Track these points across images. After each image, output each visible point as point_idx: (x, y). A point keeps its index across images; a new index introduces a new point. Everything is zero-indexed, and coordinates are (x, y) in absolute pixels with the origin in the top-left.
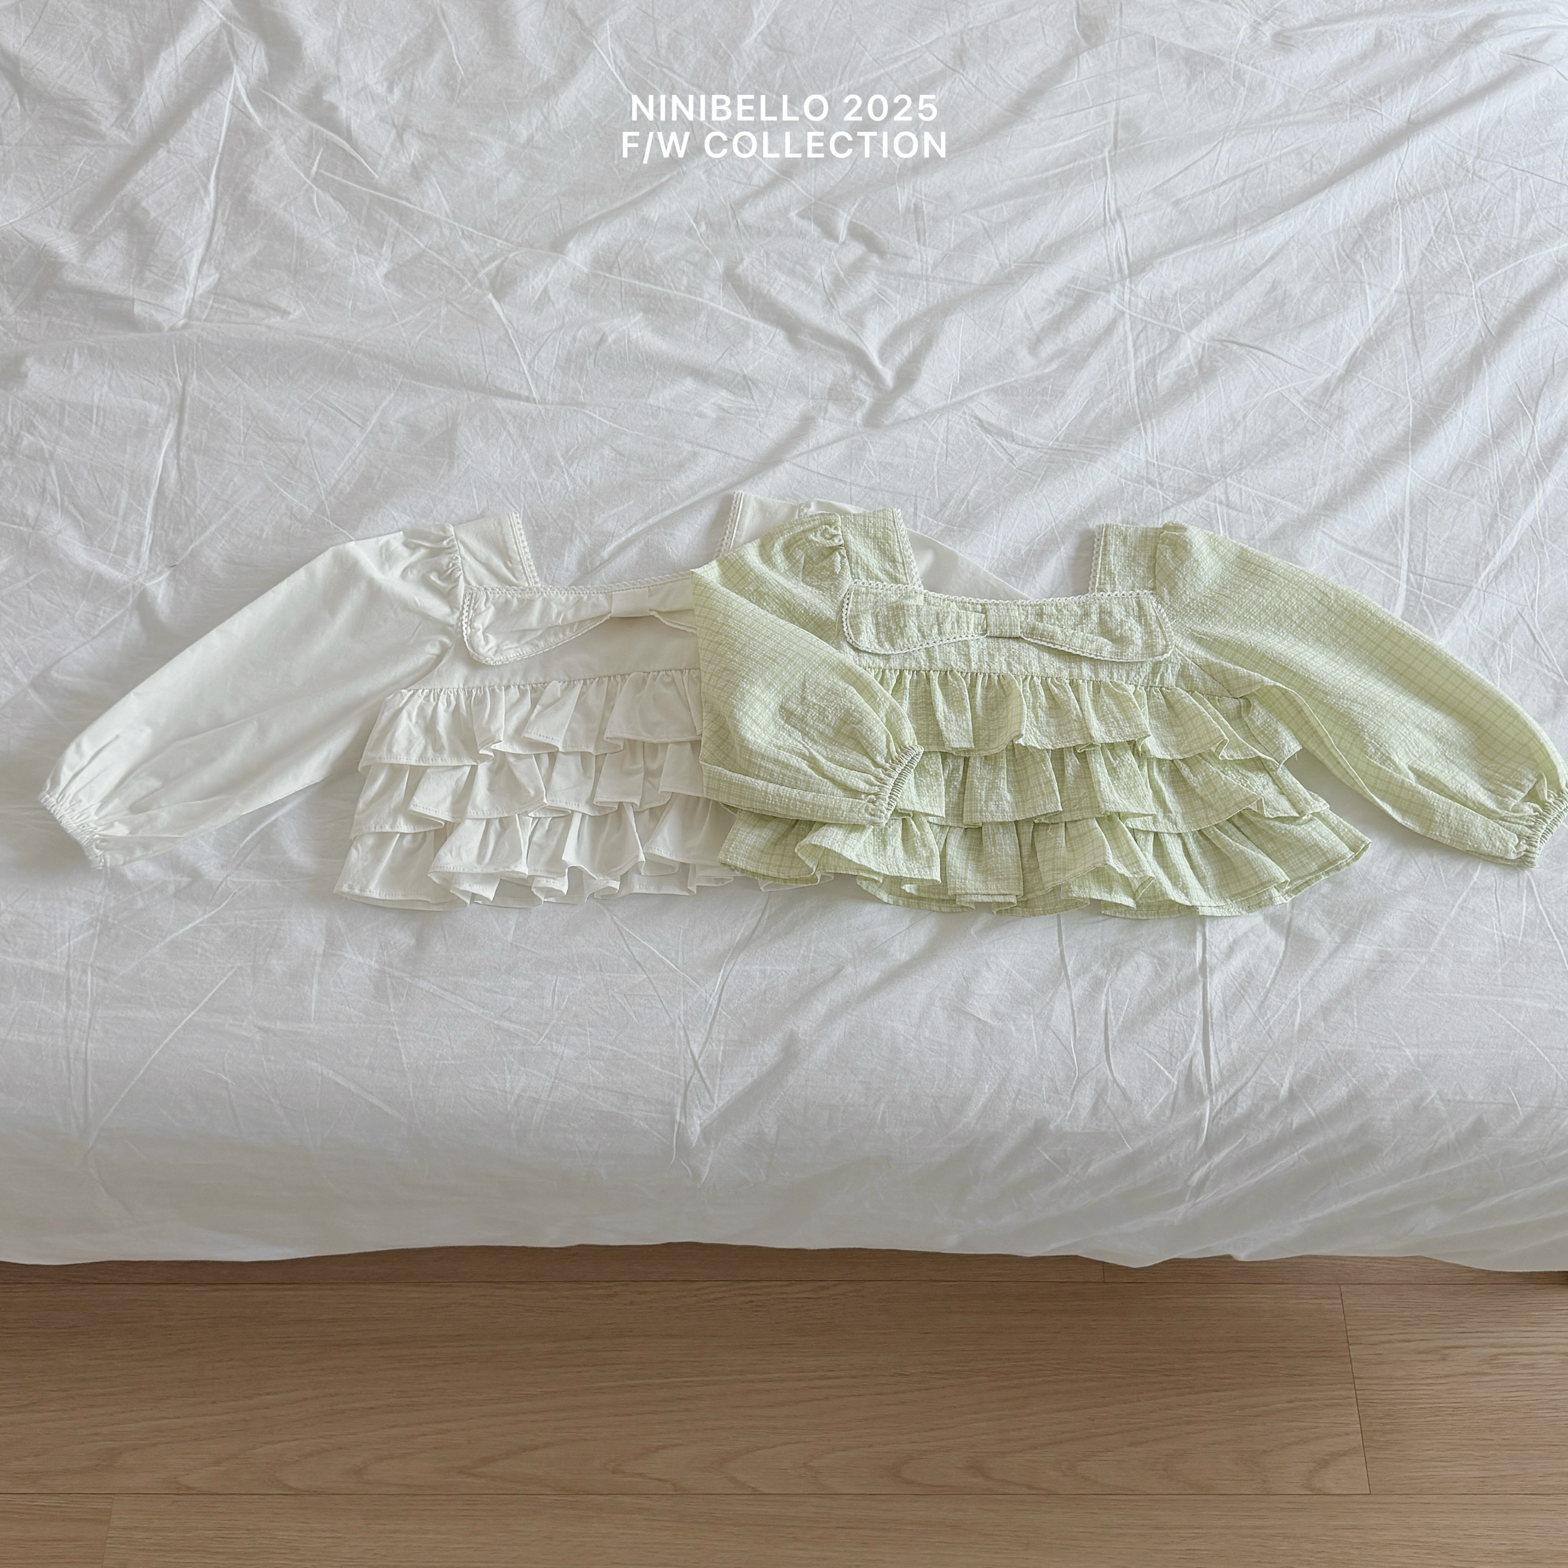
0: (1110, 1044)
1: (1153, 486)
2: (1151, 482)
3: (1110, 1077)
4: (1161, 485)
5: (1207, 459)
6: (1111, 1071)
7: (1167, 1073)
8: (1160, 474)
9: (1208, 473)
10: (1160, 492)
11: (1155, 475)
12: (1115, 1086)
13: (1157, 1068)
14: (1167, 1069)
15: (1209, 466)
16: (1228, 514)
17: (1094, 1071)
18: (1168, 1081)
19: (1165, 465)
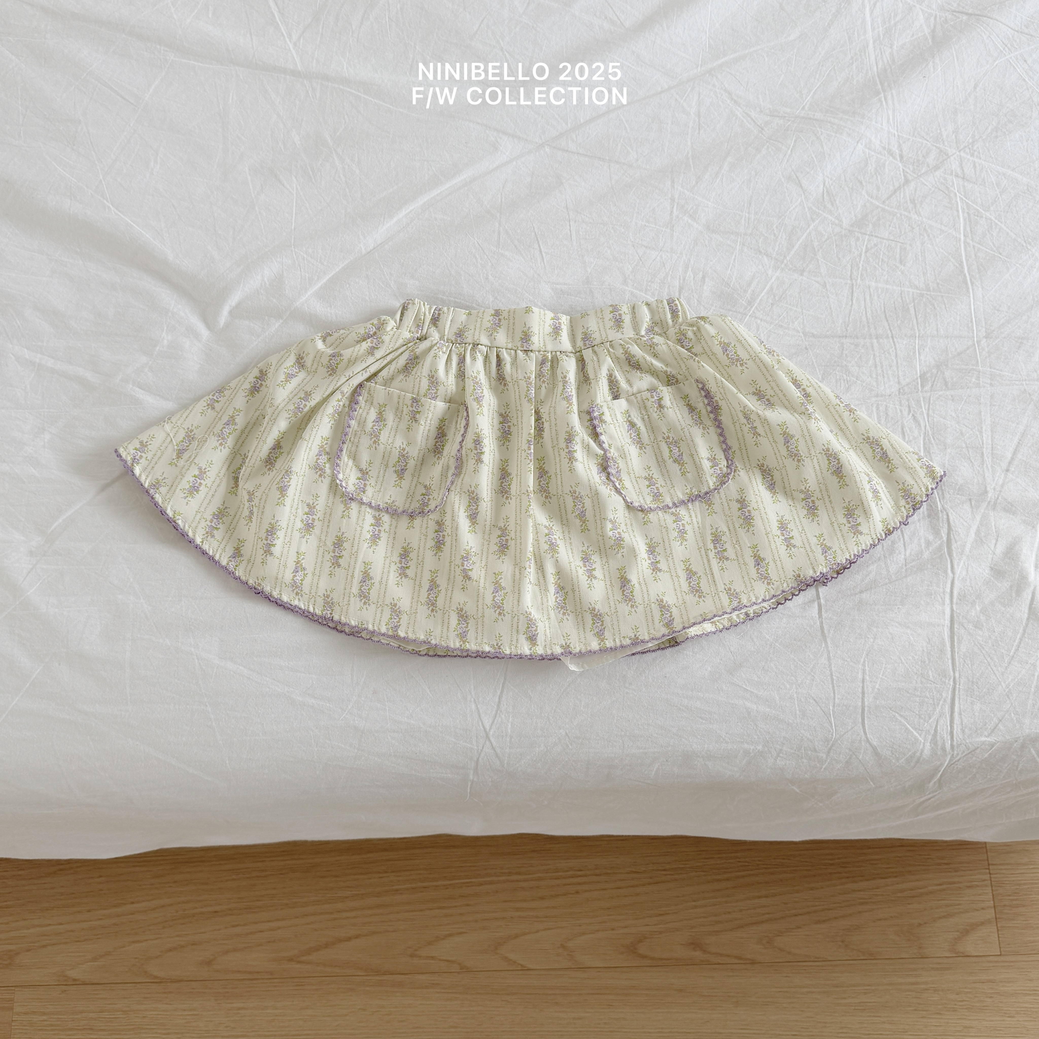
0: (866, 709)
1: (894, 158)
2: (891, 153)
3: (863, 737)
4: (901, 156)
5: (943, 129)
6: (865, 733)
7: (915, 733)
8: (900, 146)
9: (944, 143)
10: (900, 165)
11: (896, 146)
12: (868, 745)
13: (907, 728)
14: (915, 729)
15: (945, 137)
16: (964, 186)
17: (850, 733)
18: (916, 739)
19: (905, 136)
